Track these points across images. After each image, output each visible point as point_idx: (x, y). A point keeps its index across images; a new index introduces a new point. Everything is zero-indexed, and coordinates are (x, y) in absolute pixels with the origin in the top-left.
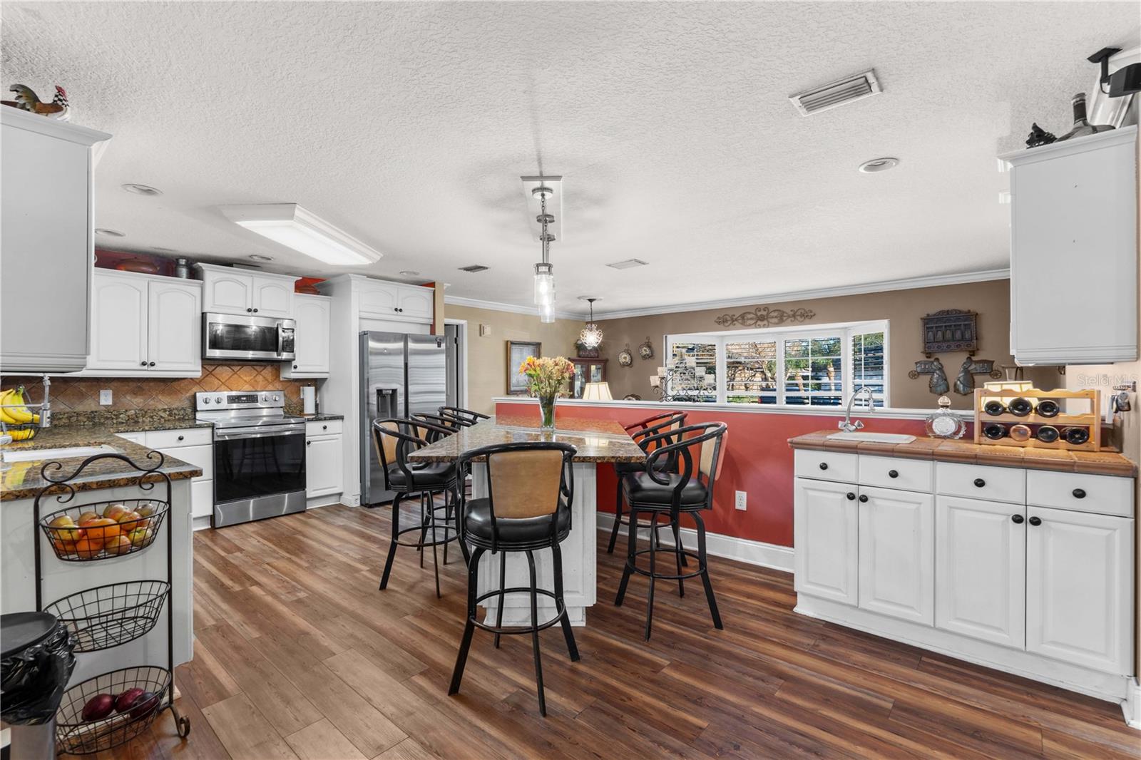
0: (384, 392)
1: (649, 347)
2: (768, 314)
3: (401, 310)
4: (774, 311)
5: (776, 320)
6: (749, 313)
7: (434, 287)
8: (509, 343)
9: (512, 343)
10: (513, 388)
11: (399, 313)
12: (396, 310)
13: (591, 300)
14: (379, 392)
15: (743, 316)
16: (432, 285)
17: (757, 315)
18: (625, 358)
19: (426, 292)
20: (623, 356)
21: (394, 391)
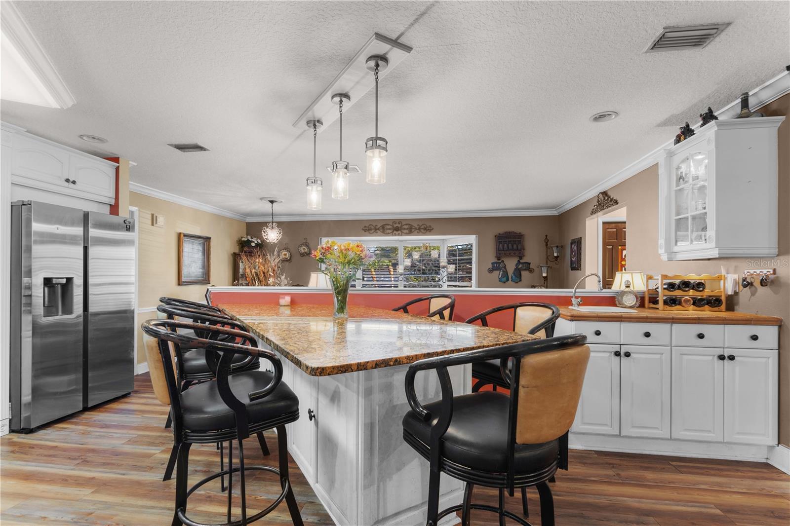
0: (54, 281)
1: (307, 246)
2: (401, 226)
3: (74, 182)
4: (406, 224)
5: (406, 231)
6: (388, 225)
7: (119, 163)
8: (182, 235)
9: (185, 236)
10: (184, 279)
11: (72, 185)
12: (67, 180)
13: (272, 202)
14: (48, 282)
15: (383, 227)
16: (116, 160)
17: (393, 226)
18: (285, 255)
19: (109, 167)
20: (283, 253)
21: (69, 280)
